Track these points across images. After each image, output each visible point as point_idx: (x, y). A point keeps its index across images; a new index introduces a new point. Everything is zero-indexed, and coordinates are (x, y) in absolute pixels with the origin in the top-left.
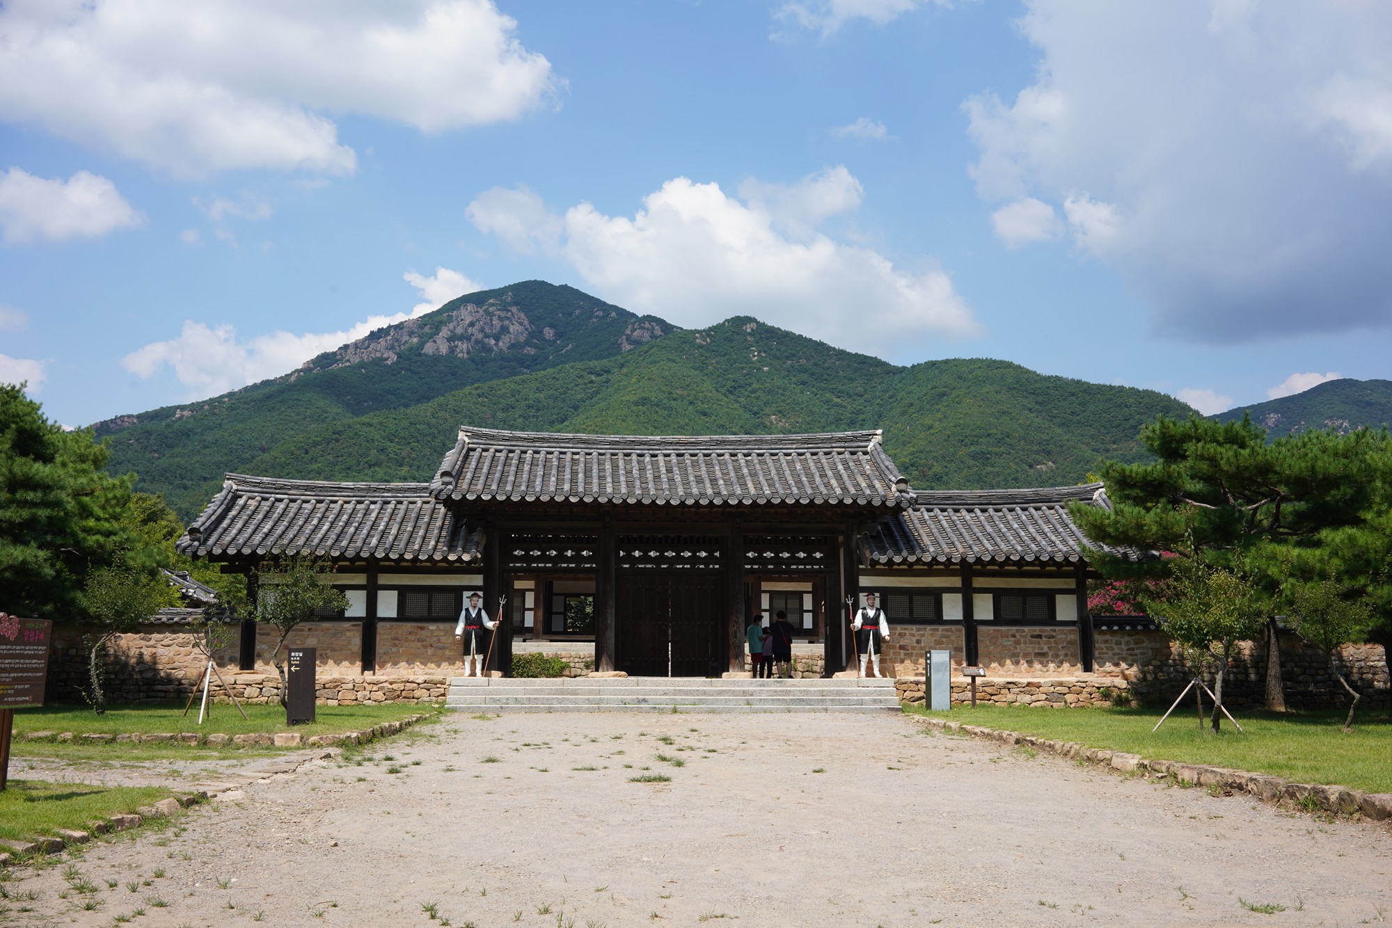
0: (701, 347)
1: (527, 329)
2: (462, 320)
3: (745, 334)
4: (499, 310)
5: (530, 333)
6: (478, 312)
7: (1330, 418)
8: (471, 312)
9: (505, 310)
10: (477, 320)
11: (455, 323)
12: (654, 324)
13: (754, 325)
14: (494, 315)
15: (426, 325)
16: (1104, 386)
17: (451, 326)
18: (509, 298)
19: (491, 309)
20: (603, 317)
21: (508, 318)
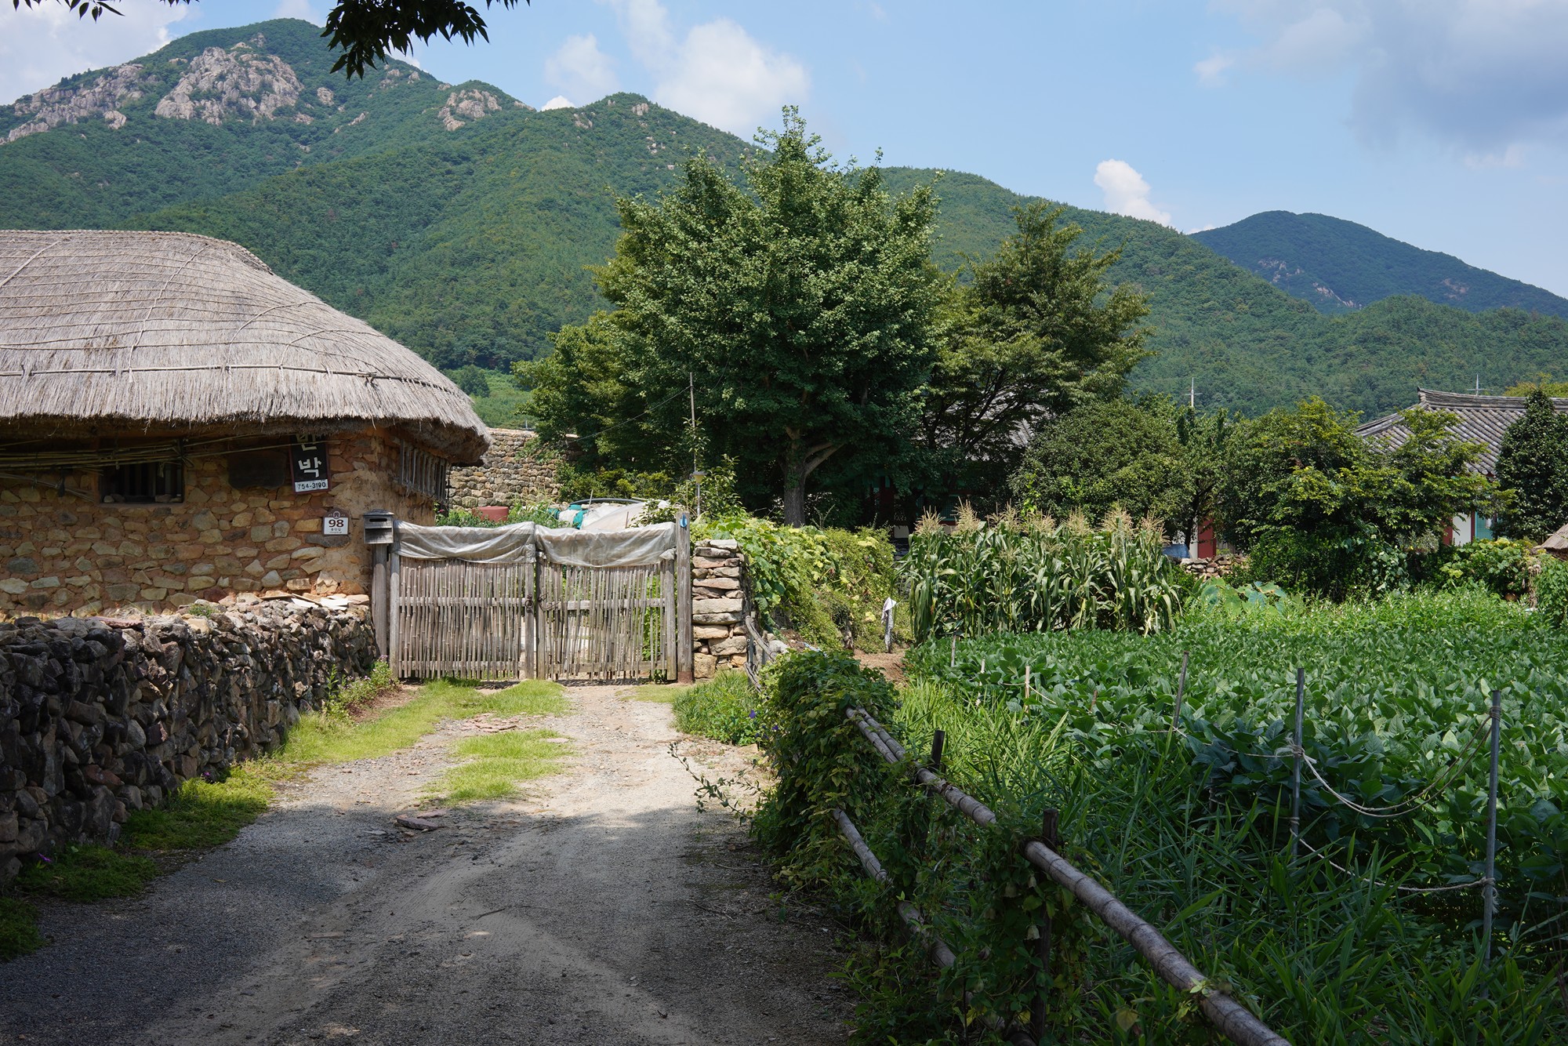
0: (583, 132)
1: (296, 88)
2: (207, 70)
3: (635, 117)
4: (256, 59)
5: (300, 95)
6: (228, 60)
7: (1265, 257)
8: (218, 60)
9: (265, 59)
10: (228, 71)
11: (197, 74)
12: (487, 93)
13: (644, 106)
14: (250, 66)
15: (150, 74)
16: (1097, 213)
17: (193, 77)
18: (261, 43)
19: (244, 57)
20: (401, 78)
21: (270, 72)
